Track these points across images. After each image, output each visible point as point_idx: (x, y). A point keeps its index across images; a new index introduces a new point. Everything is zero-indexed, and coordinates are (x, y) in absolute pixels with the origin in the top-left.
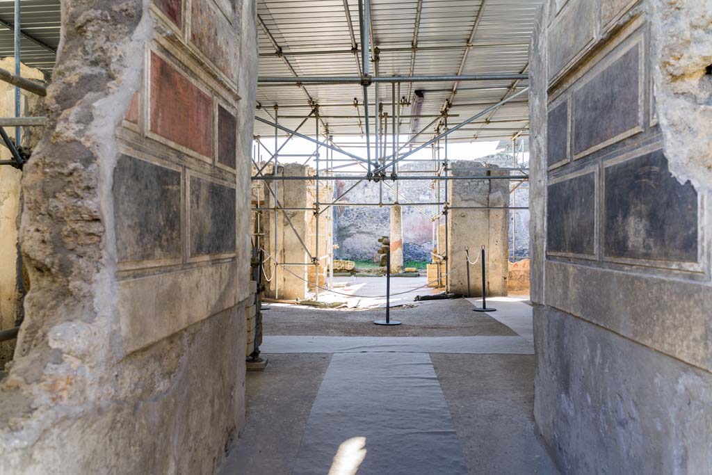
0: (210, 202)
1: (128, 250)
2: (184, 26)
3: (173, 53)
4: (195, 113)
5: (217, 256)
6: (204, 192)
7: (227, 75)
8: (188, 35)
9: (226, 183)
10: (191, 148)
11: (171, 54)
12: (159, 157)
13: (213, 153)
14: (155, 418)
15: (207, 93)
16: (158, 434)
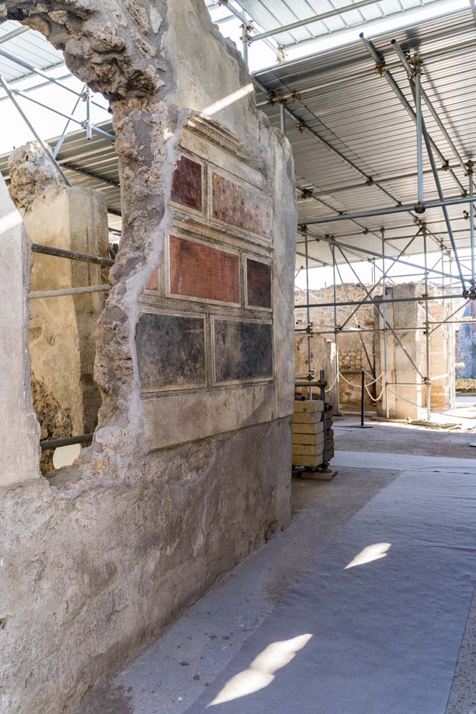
0: (239, 338)
1: (151, 378)
2: (206, 208)
3: (193, 231)
4: (220, 271)
5: (248, 381)
6: (231, 331)
7: (258, 233)
8: (210, 212)
9: (259, 321)
10: (215, 299)
11: (192, 233)
12: (181, 310)
13: (243, 299)
14: (181, 498)
15: (234, 252)
16: (185, 511)
